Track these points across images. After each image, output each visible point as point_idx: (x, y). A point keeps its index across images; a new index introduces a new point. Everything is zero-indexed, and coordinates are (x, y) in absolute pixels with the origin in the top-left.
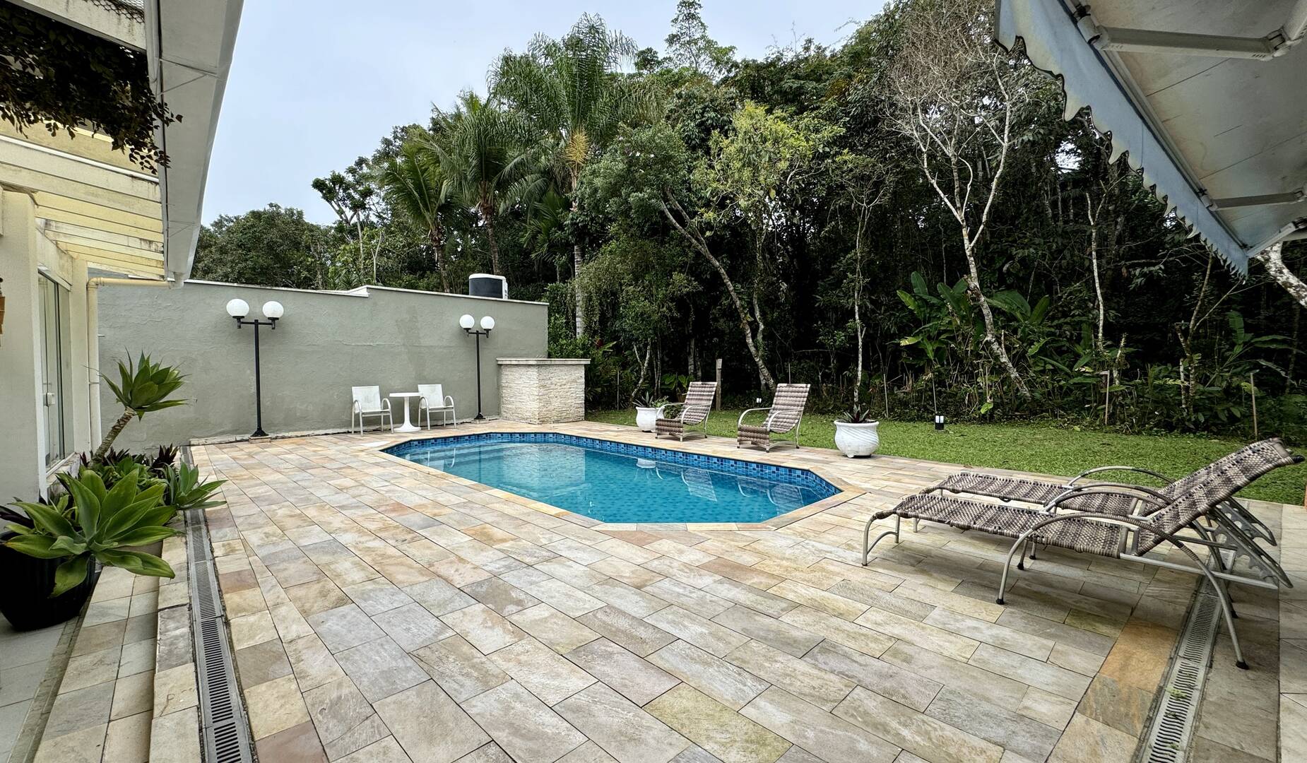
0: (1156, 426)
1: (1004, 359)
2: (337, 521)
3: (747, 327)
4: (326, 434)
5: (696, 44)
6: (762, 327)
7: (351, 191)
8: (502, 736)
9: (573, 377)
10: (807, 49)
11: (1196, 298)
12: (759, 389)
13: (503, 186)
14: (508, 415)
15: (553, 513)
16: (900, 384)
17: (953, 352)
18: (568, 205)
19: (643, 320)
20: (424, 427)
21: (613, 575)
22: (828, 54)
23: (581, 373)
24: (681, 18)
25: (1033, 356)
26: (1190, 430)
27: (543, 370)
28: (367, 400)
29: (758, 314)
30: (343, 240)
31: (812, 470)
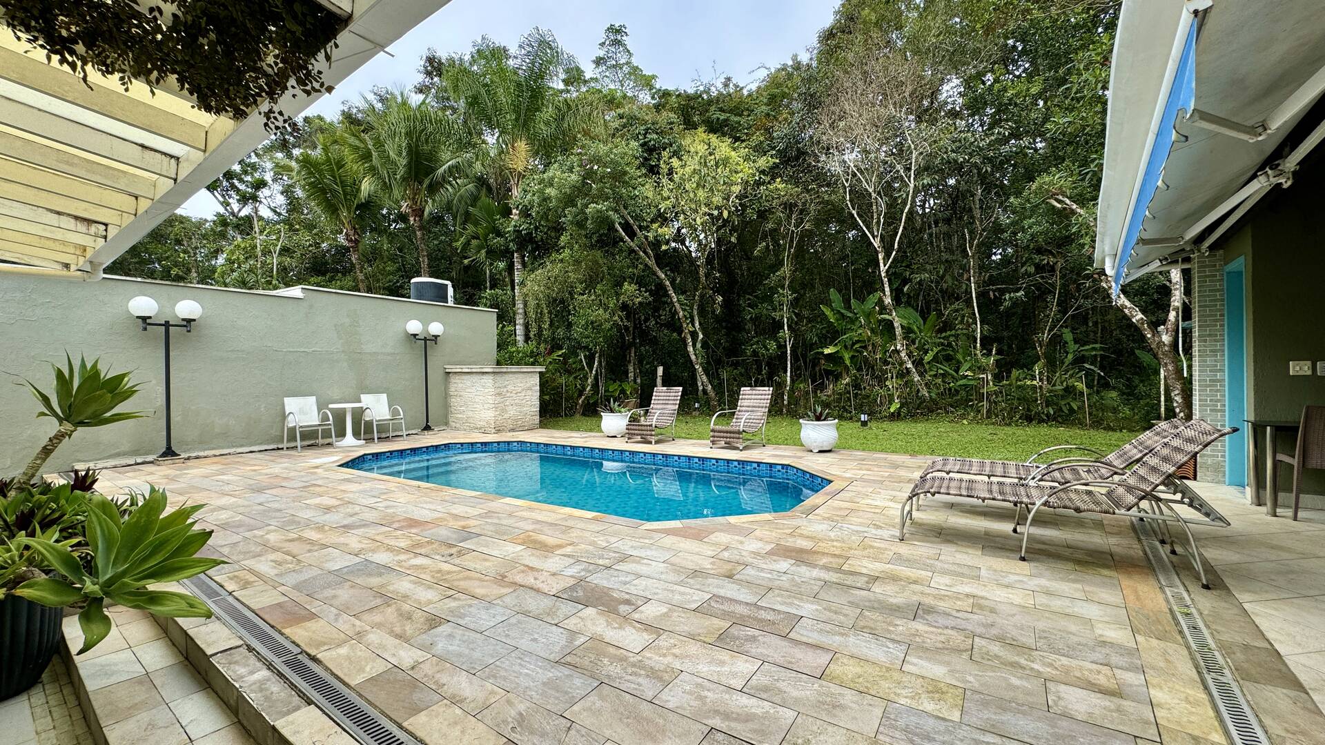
0: (1020, 418)
1: (910, 365)
2: (353, 541)
3: (689, 336)
4: (251, 452)
5: (621, 68)
6: (701, 336)
7: (236, 182)
8: (716, 722)
9: (528, 385)
10: (726, 85)
11: (1048, 316)
12: (697, 395)
13: (433, 188)
14: (458, 425)
15: (590, 517)
16: (822, 387)
17: (866, 360)
18: (507, 212)
19: (594, 328)
20: (370, 440)
21: (697, 568)
22: (745, 92)
23: (536, 380)
24: (607, 42)
25: (929, 363)
26: (1043, 421)
27: (498, 377)
28: (302, 411)
29: (697, 324)
30: (223, 235)
31: (793, 464)
